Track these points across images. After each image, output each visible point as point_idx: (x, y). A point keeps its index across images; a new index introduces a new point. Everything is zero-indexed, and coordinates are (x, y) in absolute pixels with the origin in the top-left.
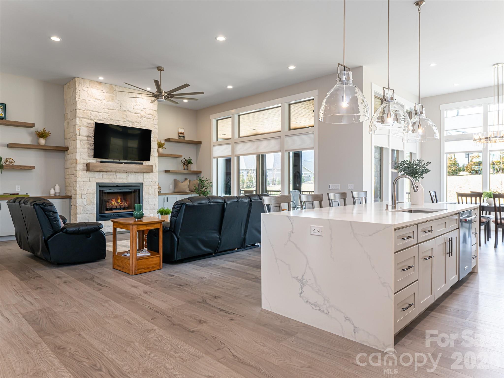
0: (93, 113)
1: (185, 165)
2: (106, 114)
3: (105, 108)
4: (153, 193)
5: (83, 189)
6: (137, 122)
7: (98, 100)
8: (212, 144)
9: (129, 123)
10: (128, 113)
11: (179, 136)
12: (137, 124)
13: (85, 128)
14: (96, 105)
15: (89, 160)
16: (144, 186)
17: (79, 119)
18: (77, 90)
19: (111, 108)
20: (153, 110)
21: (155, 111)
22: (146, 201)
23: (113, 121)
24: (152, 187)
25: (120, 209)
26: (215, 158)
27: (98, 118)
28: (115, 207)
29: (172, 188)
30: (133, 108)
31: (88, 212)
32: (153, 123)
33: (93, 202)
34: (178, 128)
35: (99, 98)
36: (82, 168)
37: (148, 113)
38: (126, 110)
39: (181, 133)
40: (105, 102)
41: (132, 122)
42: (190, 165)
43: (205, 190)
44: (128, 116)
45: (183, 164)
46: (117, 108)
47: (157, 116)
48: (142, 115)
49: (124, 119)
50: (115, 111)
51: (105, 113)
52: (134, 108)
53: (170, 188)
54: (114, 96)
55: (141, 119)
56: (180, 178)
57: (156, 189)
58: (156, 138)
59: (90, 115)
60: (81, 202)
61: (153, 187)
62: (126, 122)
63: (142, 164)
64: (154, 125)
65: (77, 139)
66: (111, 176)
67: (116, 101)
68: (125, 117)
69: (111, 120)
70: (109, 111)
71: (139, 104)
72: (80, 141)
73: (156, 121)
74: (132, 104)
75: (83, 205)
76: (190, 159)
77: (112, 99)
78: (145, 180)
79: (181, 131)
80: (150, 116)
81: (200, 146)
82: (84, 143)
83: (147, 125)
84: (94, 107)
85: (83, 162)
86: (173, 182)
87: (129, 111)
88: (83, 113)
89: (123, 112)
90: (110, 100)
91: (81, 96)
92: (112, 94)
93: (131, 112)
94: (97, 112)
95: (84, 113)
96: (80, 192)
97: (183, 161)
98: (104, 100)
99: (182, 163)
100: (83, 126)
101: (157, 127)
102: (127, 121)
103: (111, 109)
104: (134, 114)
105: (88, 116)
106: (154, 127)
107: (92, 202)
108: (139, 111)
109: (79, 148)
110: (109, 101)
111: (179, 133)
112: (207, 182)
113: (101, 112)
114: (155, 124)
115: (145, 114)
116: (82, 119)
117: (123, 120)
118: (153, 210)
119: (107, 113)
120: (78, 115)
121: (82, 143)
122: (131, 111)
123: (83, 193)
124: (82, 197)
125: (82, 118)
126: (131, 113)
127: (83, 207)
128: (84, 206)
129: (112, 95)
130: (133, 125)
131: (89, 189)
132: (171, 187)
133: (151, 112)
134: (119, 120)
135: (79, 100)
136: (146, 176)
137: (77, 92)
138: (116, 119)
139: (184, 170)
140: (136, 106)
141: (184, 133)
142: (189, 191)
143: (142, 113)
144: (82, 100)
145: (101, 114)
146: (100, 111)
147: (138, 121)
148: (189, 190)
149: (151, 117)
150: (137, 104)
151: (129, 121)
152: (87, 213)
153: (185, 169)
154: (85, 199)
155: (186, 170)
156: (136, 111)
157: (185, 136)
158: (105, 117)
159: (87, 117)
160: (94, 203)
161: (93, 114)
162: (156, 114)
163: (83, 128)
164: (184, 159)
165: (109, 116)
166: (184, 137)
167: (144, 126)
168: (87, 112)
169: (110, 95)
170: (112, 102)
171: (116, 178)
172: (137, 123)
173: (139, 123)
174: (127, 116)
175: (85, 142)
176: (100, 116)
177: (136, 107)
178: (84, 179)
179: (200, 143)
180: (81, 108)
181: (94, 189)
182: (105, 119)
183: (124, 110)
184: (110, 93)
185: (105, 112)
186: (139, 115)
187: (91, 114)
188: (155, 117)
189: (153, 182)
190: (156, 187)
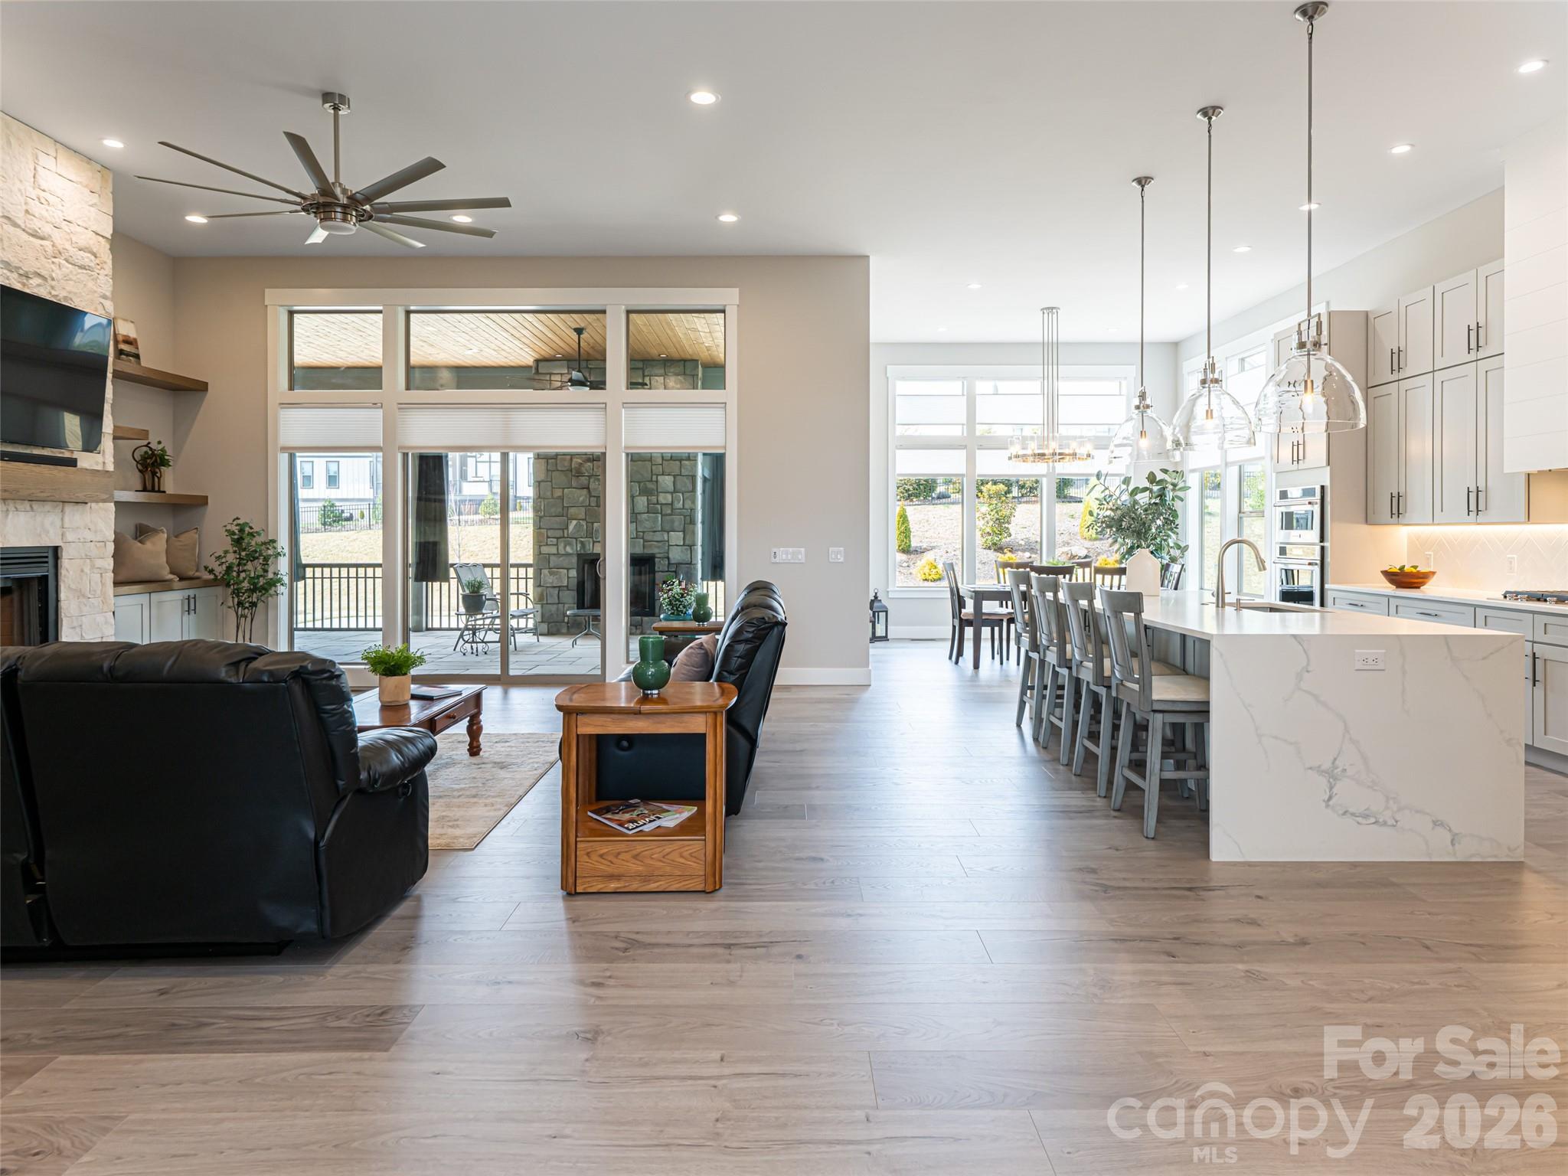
1: (146, 472)
4: (99, 592)
6: (39, 275)
8: (273, 400)
10: (5, 227)
11: (121, 352)
16: (64, 563)
20: (98, 235)
21: (102, 236)
22: (74, 628)
24: (92, 566)
26: (284, 449)
30: (24, 207)
32: (96, 288)
34: (115, 319)
37: (81, 242)
38: (2, 214)
39: (128, 342)
41: (21, 272)
42: (161, 470)
43: (260, 572)
44: (6, 243)
45: (139, 467)
47: (110, 262)
48: (59, 247)
52: (27, 212)
55: (54, 267)
57: (106, 571)
61: (99, 563)
63: (74, 462)
64: (103, 301)
71: (46, 195)
73: (106, 284)
74: (19, 190)
76: (162, 447)
78: (68, 537)
79: (125, 334)
80: (87, 258)
81: (202, 400)
83: (76, 294)
87: (10, 219)
93: (16, 225)
97: (137, 456)
99: (138, 462)
101: (110, 308)
102: (1, 261)
104: (25, 236)
106: (100, 308)
108: (47, 229)
111: (120, 338)
114: (104, 297)
115: (67, 246)
122: (17, 222)
126: (19, 230)
133: (89, 239)
136: (73, 516)
139: (144, 490)
140: (37, 202)
141: (135, 340)
142: (171, 576)
143: (59, 239)
147: (42, 272)
148: (172, 573)
149: (91, 264)
150: (40, 193)
153: (149, 488)
155: (153, 490)
156: (34, 224)
157: (141, 352)
162: (106, 252)
164: (146, 446)
166: (137, 356)
172: (41, 281)
173: (45, 279)
177: (35, 207)
179: (202, 387)
186: (48, 245)
188: (105, 266)
189: (98, 544)
190: (107, 567)
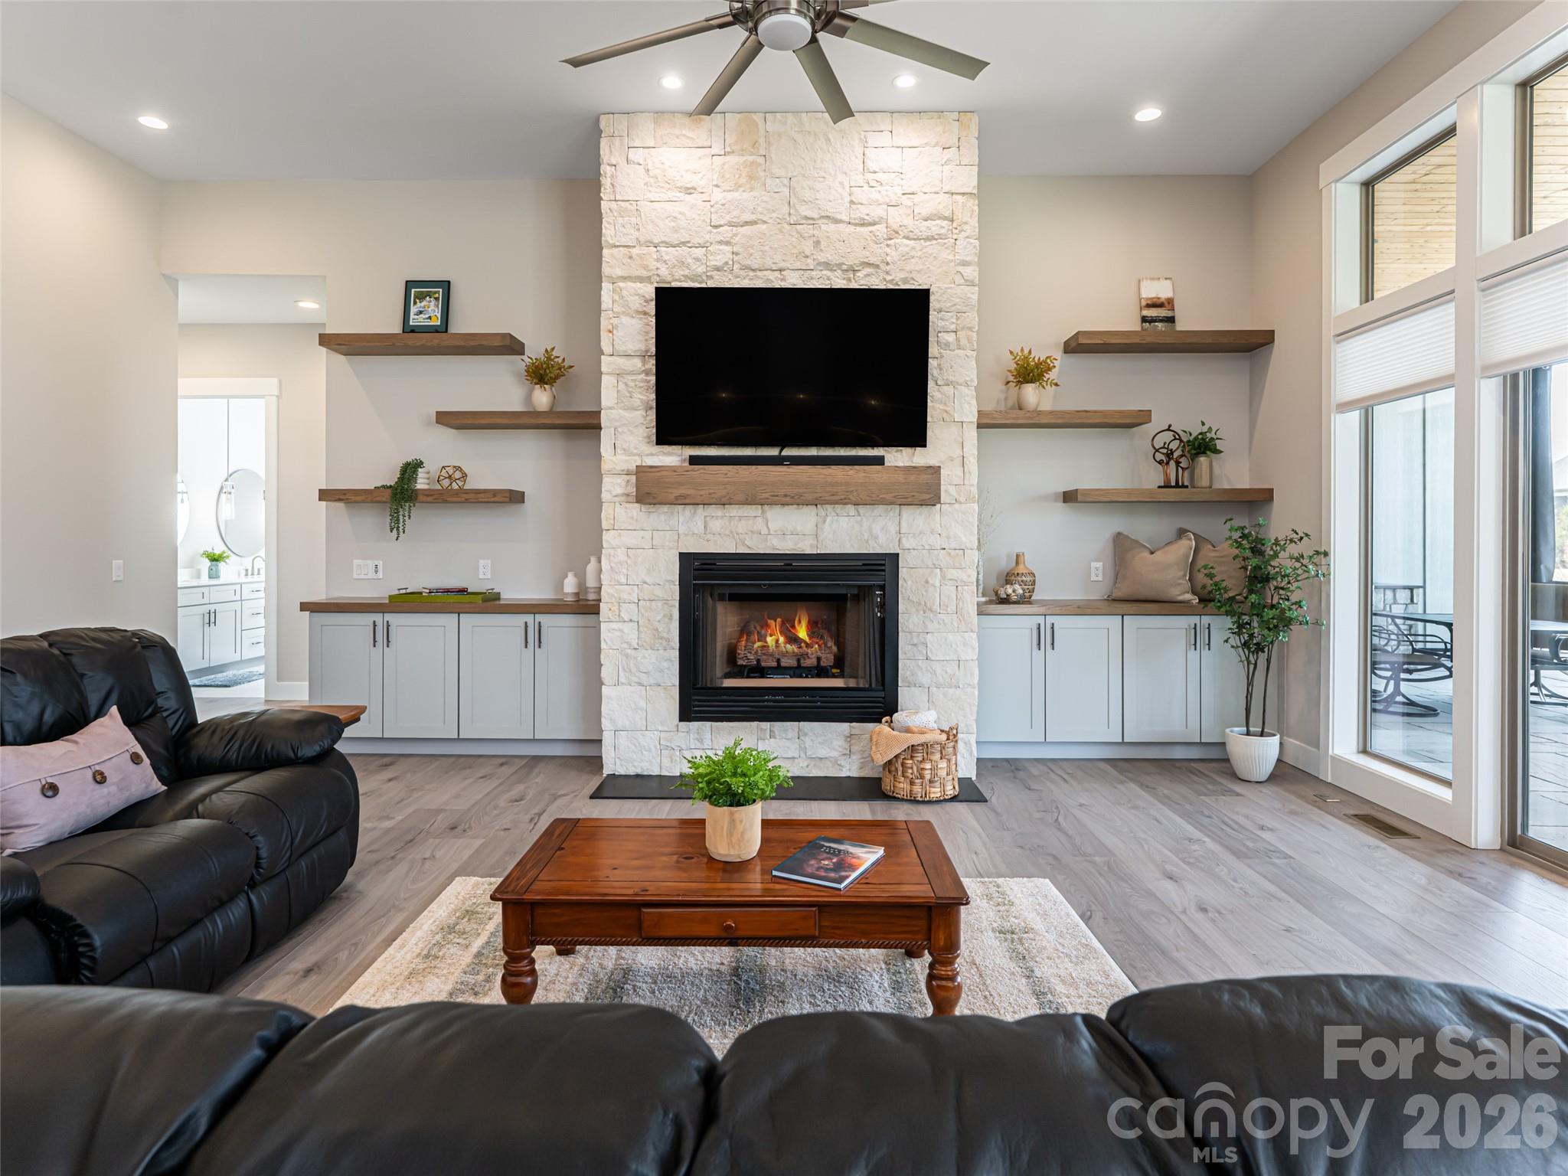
0: (667, 254)
1: (1172, 464)
2: (723, 247)
3: (722, 223)
4: (952, 608)
5: (624, 581)
6: (869, 265)
7: (689, 191)
8: (1329, 330)
9: (829, 273)
10: (824, 227)
11: (1144, 319)
12: (867, 275)
13: (634, 321)
14: (680, 216)
15: (652, 455)
16: (903, 572)
17: (611, 286)
18: (605, 169)
19: (747, 217)
20: (952, 194)
21: (963, 194)
22: (915, 645)
23: (751, 274)
24: (943, 577)
25: (798, 671)
26: (1345, 406)
27: (686, 272)
28: (774, 664)
29: (1100, 578)
30: (847, 199)
31: (645, 679)
32: (951, 257)
33: (665, 635)
34: (1139, 281)
35: (690, 180)
36: (620, 491)
37: (926, 211)
38: (816, 216)
39: (1155, 304)
40: (718, 196)
41: (844, 267)
42: (1202, 459)
44: (823, 244)
45: (1159, 456)
46: (774, 215)
47: (974, 222)
48: (895, 227)
49: (807, 257)
50: (764, 226)
51: (720, 242)
52: (852, 202)
53: (1093, 578)
54: (761, 160)
55: (888, 250)
56: (1144, 527)
57: (965, 584)
58: (970, 329)
59: (653, 264)
60: (618, 633)
61: (952, 573)
62: (813, 273)
63: (879, 461)
64: (960, 269)
65: (604, 369)
66: (743, 522)
67: (769, 181)
68: (808, 247)
69: (742, 272)
70: (735, 235)
71: (880, 176)
72: (613, 379)
73: (967, 247)
74: (841, 183)
75: (625, 645)
76: (1205, 429)
77: (751, 178)
78: (906, 543)
79: (1153, 295)
80: (935, 227)
81: (1268, 354)
82: (632, 384)
83: (919, 272)
84: (673, 224)
85: (625, 466)
86: (1110, 546)
87: (828, 217)
88: (626, 260)
89: (798, 227)
90: (743, 181)
91: (618, 189)
92: (752, 154)
93: (837, 221)
94: (684, 243)
95: (631, 257)
96: (611, 591)
97: (1158, 444)
98: (717, 186)
99: (1157, 450)
100: (627, 315)
101: (976, 274)
102: (819, 264)
103: (747, 223)
104: (852, 228)
105: (646, 267)
106: (958, 278)
107: (661, 638)
108: (878, 212)
109: (611, 408)
110: (737, 187)
111: (1144, 303)
112: (1293, 550)
113: (701, 241)
114: (964, 263)
115: (908, 221)
116: (621, 284)
117: (798, 265)
118: (951, 691)
119: (728, 243)
120: (606, 270)
121: (621, 386)
122: (839, 217)
123: (625, 596)
124: (622, 614)
125: (624, 279)
126: (841, 225)
127: (627, 656)
128: (629, 651)
129: (750, 158)
130: (849, 280)
131: (648, 580)
132: (1099, 571)
133: (941, 203)
134: (782, 265)
135: (613, 205)
136: (914, 519)
137: (605, 173)
138: (769, 263)
139: (1167, 486)
140: (866, 187)
141: (1170, 301)
142: (1188, 596)
143: (895, 217)
144: (623, 204)
145: (700, 252)
146: (696, 240)
147: (872, 260)
148: (1194, 593)
149: (943, 231)
150: (870, 176)
151: (827, 265)
152: (640, 684)
153: (1173, 484)
154: (631, 620)
155: (1178, 486)
156: (862, 212)
157: (1178, 313)
158: (719, 264)
159: (645, 274)
160: (668, 640)
161: (666, 258)
162: (968, 212)
163: (625, 320)
164: (1169, 430)
165: (737, 254)
166: (1171, 320)
167: (905, 280)
168: (645, 250)
169: (743, 159)
170: (752, 189)
171: (764, 531)
172: (868, 270)
173: (877, 266)
174: (817, 243)
175: (635, 380)
176: (697, 260)
177: (860, 195)
178: (631, 539)
179: (1264, 339)
180: (624, 241)
181: (668, 581)
182: (718, 269)
183: (806, 218)
184: (742, 152)
185: (720, 238)
186: (880, 229)
187: (658, 260)
188: (965, 227)
189: (953, 553)
190: (965, 578)
